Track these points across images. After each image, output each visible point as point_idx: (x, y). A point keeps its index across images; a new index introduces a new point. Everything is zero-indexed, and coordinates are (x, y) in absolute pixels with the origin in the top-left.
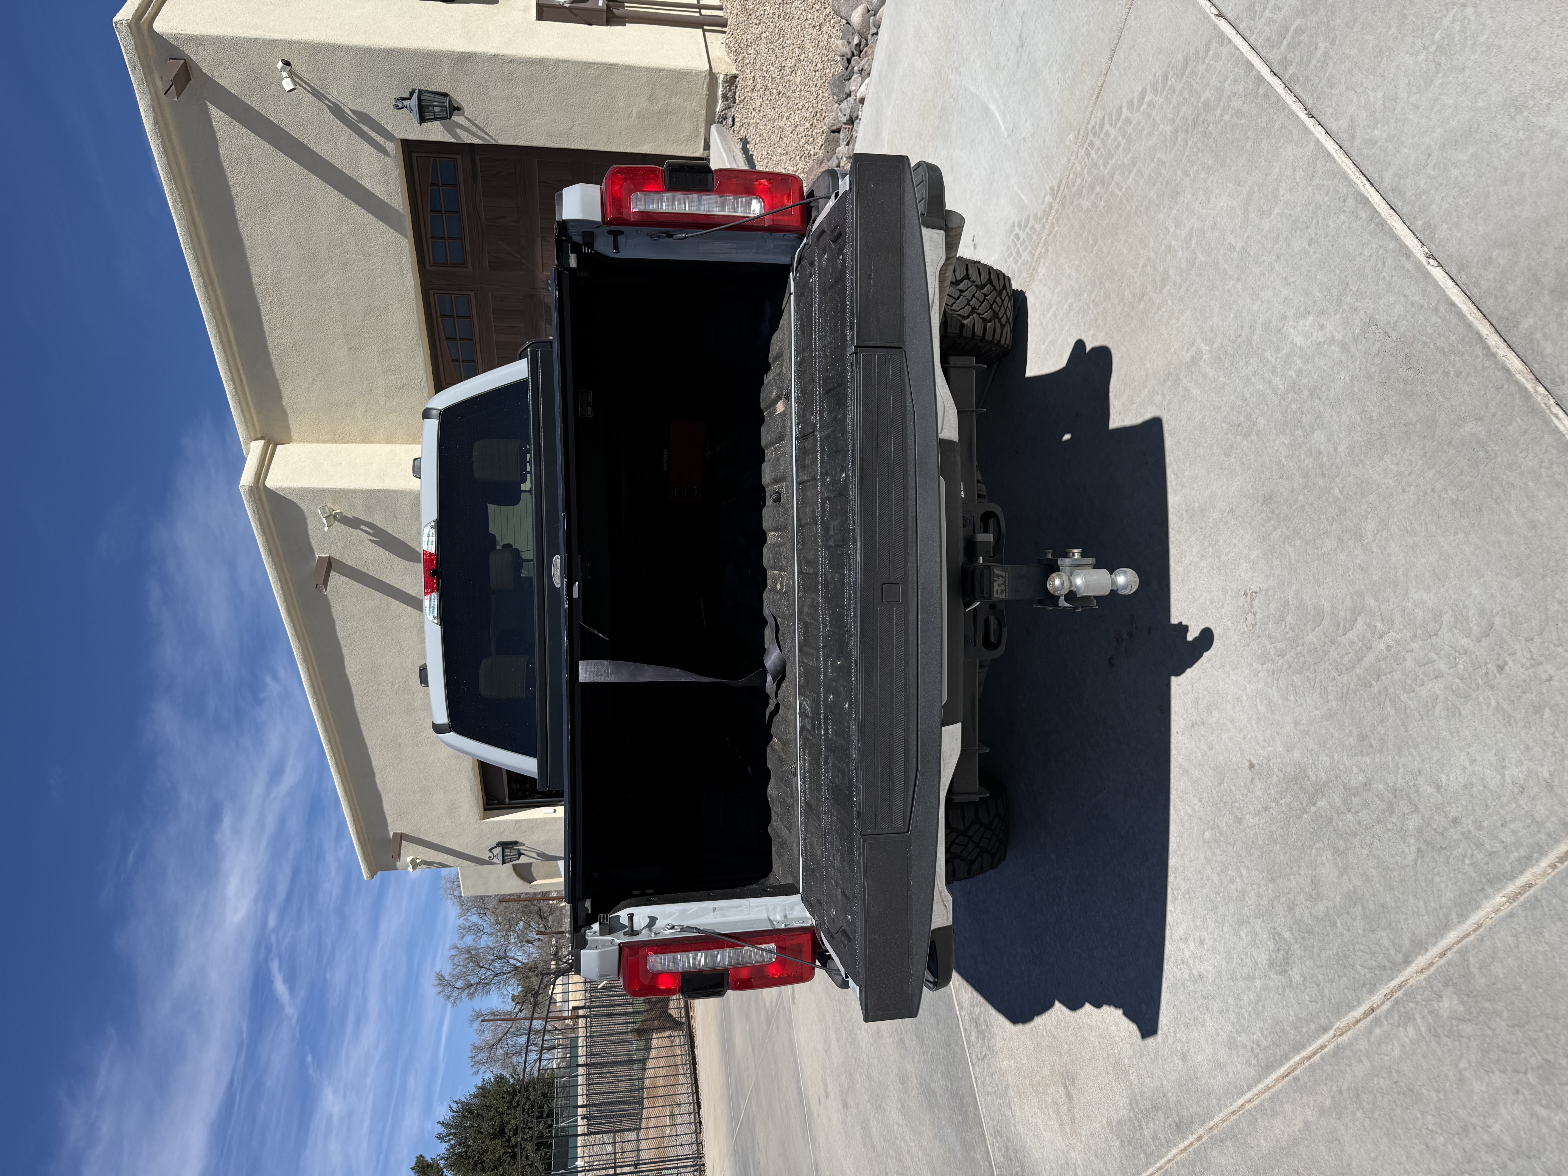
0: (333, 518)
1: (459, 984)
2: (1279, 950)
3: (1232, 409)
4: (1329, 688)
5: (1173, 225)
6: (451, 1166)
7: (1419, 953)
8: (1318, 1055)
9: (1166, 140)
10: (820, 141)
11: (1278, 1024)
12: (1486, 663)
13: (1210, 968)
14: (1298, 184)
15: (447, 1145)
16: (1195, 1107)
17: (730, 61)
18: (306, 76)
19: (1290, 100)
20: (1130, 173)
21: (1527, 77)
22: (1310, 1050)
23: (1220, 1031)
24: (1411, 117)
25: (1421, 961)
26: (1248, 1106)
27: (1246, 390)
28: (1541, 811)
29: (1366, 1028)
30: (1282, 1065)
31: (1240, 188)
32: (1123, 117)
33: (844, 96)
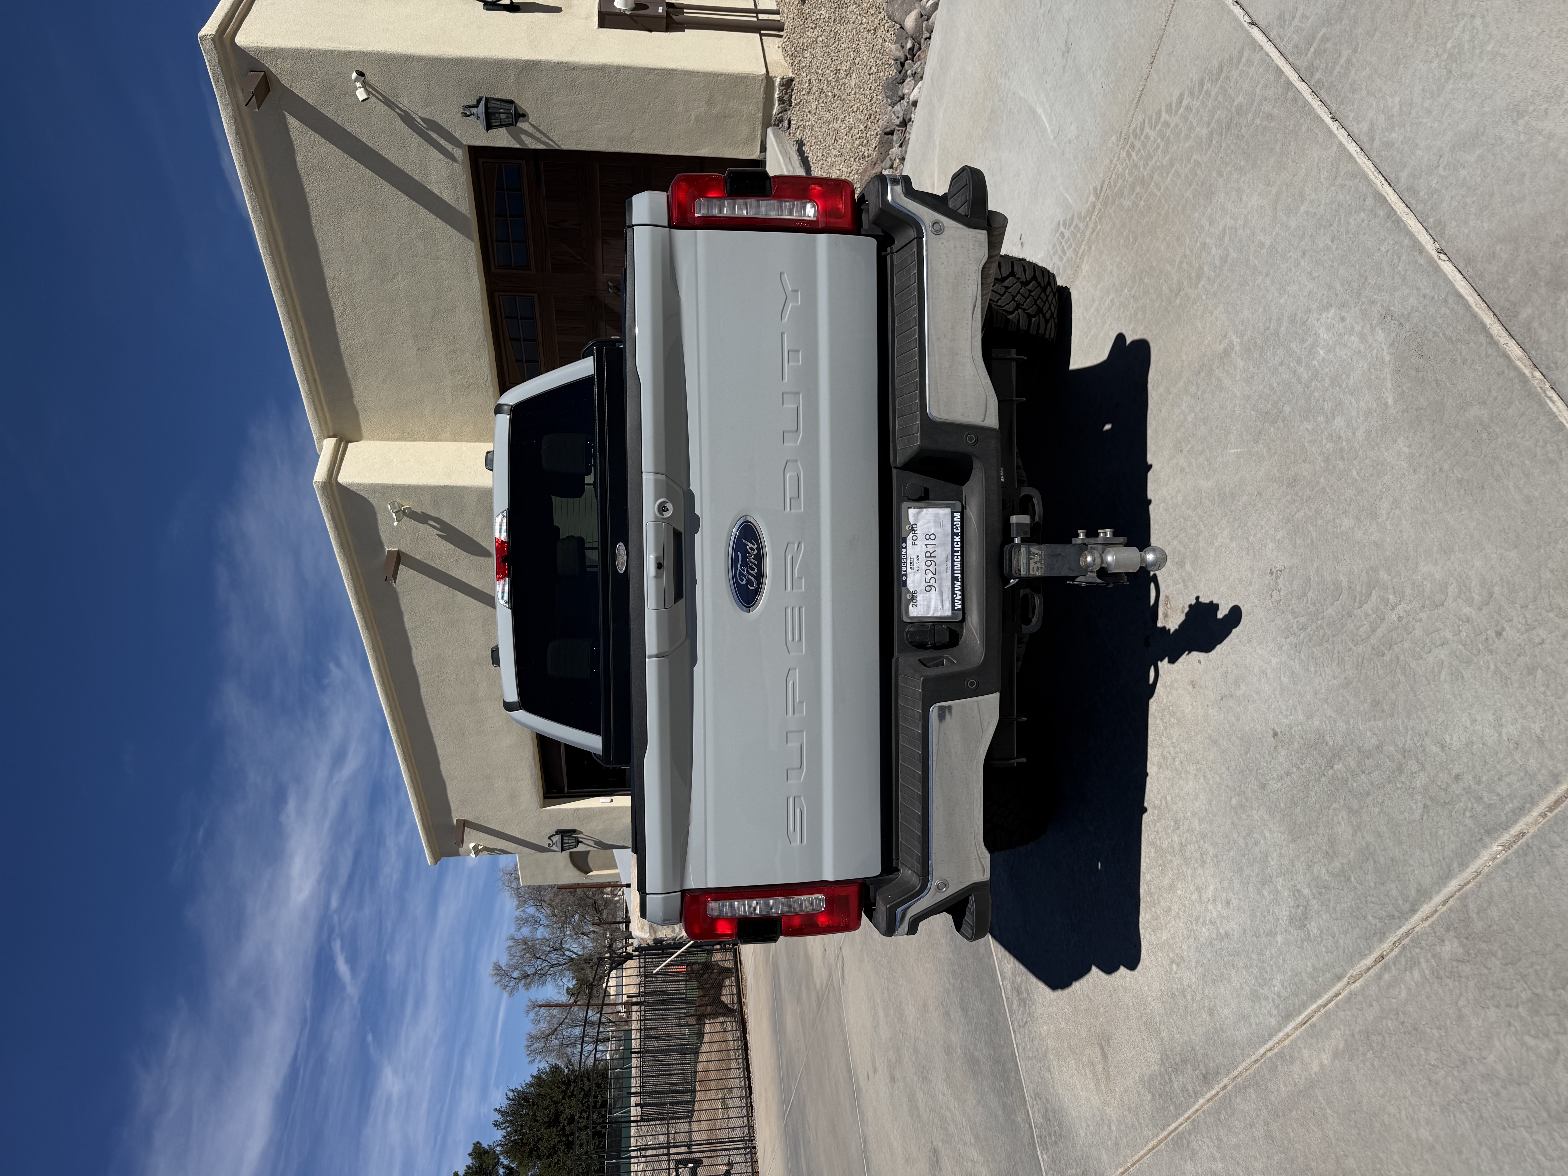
0: (402, 513)
1: (516, 974)
2: (1298, 906)
3: (1260, 397)
4: (1346, 658)
5: (1208, 224)
6: (507, 1153)
7: (1424, 902)
8: (1333, 1003)
9: (1202, 142)
10: (874, 143)
11: (1297, 975)
12: (1486, 630)
13: (1236, 927)
14: (1322, 184)
15: (503, 1132)
16: (1221, 1058)
17: (786, 65)
18: (380, 87)
19: (1315, 104)
20: (1168, 174)
21: (1528, 83)
22: (1325, 997)
23: (1244, 985)
24: (1425, 120)
25: (1426, 909)
26: (1269, 1054)
27: (1273, 379)
28: (1533, 764)
29: (1376, 974)
30: (1300, 1013)
31: (1269, 188)
32: (1162, 120)
33: (898, 99)
